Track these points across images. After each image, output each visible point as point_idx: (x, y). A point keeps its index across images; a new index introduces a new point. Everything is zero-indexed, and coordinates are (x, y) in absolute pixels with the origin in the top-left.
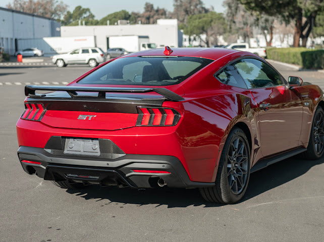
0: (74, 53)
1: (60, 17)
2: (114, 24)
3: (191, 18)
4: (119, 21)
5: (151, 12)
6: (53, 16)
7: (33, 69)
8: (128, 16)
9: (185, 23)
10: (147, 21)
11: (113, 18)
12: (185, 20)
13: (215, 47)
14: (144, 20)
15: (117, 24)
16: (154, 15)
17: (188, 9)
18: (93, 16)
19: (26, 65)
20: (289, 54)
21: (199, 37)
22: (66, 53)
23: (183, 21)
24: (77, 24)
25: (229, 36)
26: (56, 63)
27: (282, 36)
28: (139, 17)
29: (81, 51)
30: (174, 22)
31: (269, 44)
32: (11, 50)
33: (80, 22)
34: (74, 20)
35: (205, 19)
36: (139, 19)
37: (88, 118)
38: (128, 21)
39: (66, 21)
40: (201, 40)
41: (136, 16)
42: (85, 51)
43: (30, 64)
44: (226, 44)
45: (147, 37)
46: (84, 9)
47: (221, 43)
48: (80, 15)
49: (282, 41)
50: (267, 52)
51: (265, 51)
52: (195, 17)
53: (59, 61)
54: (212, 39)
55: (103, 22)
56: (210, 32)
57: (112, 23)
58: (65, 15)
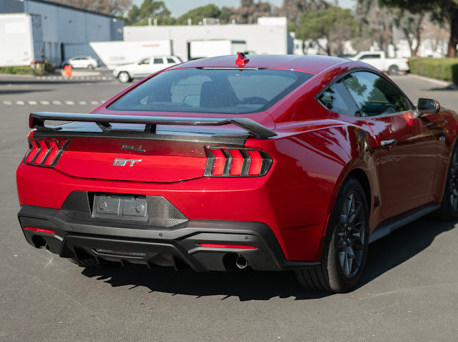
0: (143, 63)
1: (123, 14)
2: (197, 24)
3: (305, 16)
4: (205, 20)
5: (249, 6)
6: (113, 12)
7: (88, 84)
8: (216, 13)
9: (297, 23)
10: (245, 20)
11: (196, 15)
12: (298, 19)
13: (339, 56)
14: (239, 18)
15: (203, 24)
16: (254, 11)
17: (303, 4)
18: (167, 13)
19: (77, 79)
20: (440, 66)
21: (318, 43)
22: (133, 63)
23: (294, 20)
24: (147, 24)
25: (359, 41)
26: (118, 77)
27: (434, 42)
28: (233, 14)
29: (152, 61)
30: (282, 22)
31: (414, 52)
32: (56, 59)
33: (150, 20)
34: (142, 18)
35: (325, 17)
36: (233, 17)
37: (129, 163)
38: (218, 20)
39: (130, 20)
40: (320, 46)
41: (228, 13)
42: (158, 61)
43: (83, 79)
44: (354, 52)
45: (243, 42)
46: (156, 3)
47: (347, 51)
48: (151, 11)
49: (435, 49)
50: (411, 64)
51: (408, 63)
52: (311, 14)
53: (122, 75)
54: (334, 46)
55: (182, 21)
56: (332, 36)
57: (195, 23)
58: (130, 11)
